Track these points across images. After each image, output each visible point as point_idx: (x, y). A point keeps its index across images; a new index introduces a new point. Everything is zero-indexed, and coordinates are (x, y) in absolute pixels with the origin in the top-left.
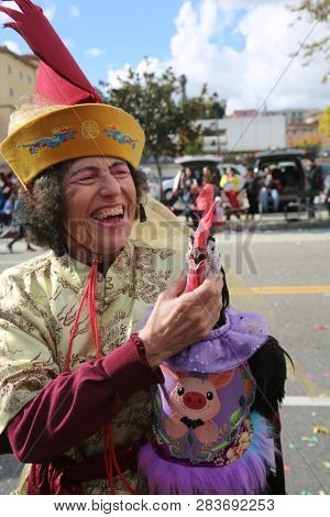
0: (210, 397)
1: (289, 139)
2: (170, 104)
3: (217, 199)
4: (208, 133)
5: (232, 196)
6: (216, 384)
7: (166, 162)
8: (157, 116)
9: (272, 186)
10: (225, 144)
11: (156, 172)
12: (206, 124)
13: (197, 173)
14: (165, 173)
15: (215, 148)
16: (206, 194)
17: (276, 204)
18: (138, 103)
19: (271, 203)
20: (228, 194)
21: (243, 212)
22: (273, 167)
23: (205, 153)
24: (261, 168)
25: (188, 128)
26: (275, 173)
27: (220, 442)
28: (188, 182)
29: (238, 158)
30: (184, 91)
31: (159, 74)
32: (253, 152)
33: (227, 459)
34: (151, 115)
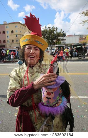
0: (52, 93)
1: (79, 41)
2: (54, 34)
3: (64, 54)
4: (62, 40)
5: (67, 53)
6: (53, 91)
7: (53, 46)
8: (51, 36)
9: (76, 51)
10: (66, 42)
11: (51, 48)
12: (61, 38)
13: (59, 49)
14: (53, 48)
15: (63, 43)
16: (61, 53)
17: (77, 55)
18: (47, 34)
19: (75, 55)
20: (66, 53)
21: (69, 57)
22: (76, 47)
23: (61, 44)
24: (73, 47)
25: (58, 39)
26: (76, 49)
27: (54, 102)
28: (58, 50)
29: (68, 45)
30: (57, 31)
31: (51, 27)
32: (72, 44)
33: (56, 106)
34: (50, 36)
